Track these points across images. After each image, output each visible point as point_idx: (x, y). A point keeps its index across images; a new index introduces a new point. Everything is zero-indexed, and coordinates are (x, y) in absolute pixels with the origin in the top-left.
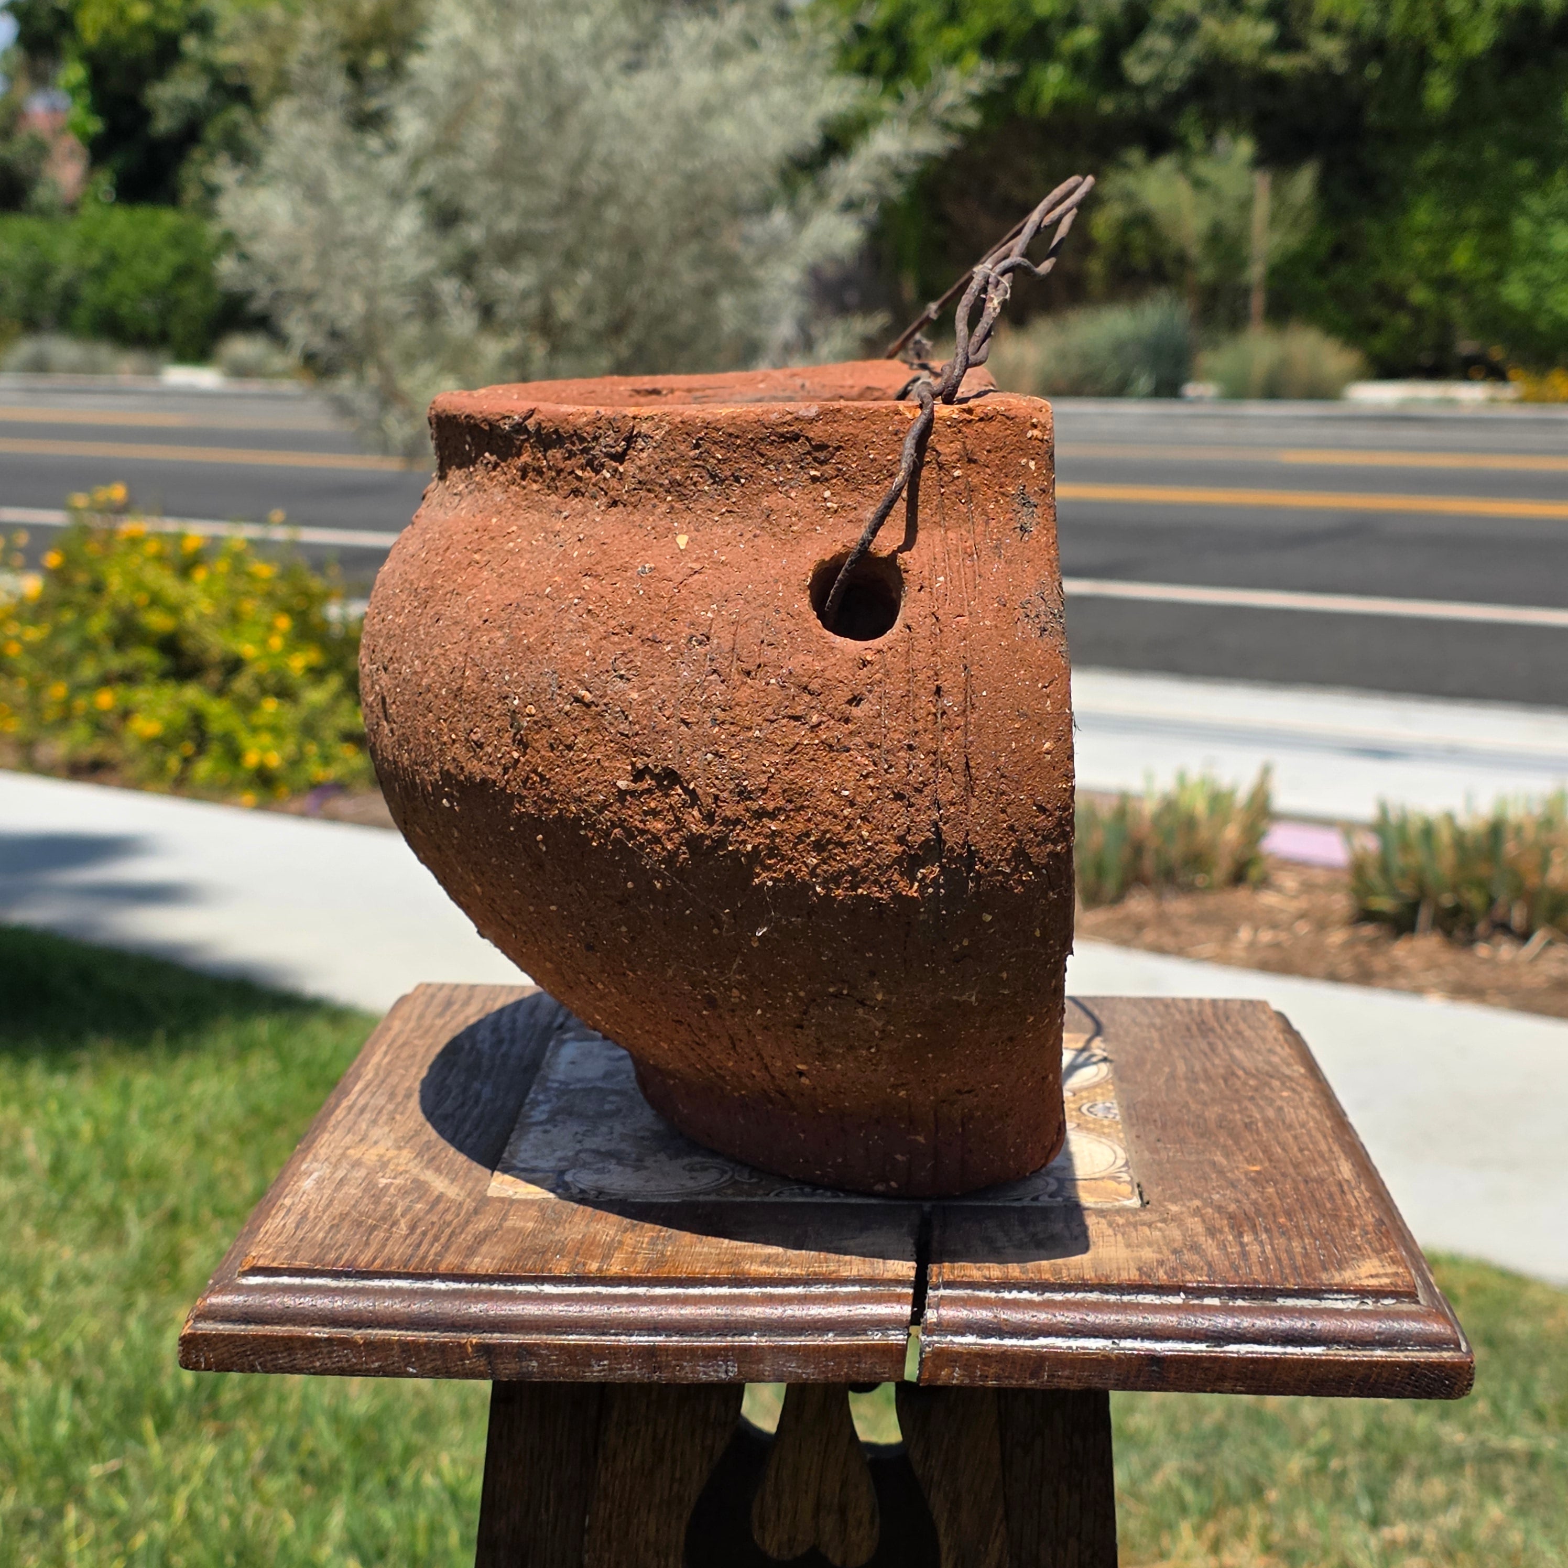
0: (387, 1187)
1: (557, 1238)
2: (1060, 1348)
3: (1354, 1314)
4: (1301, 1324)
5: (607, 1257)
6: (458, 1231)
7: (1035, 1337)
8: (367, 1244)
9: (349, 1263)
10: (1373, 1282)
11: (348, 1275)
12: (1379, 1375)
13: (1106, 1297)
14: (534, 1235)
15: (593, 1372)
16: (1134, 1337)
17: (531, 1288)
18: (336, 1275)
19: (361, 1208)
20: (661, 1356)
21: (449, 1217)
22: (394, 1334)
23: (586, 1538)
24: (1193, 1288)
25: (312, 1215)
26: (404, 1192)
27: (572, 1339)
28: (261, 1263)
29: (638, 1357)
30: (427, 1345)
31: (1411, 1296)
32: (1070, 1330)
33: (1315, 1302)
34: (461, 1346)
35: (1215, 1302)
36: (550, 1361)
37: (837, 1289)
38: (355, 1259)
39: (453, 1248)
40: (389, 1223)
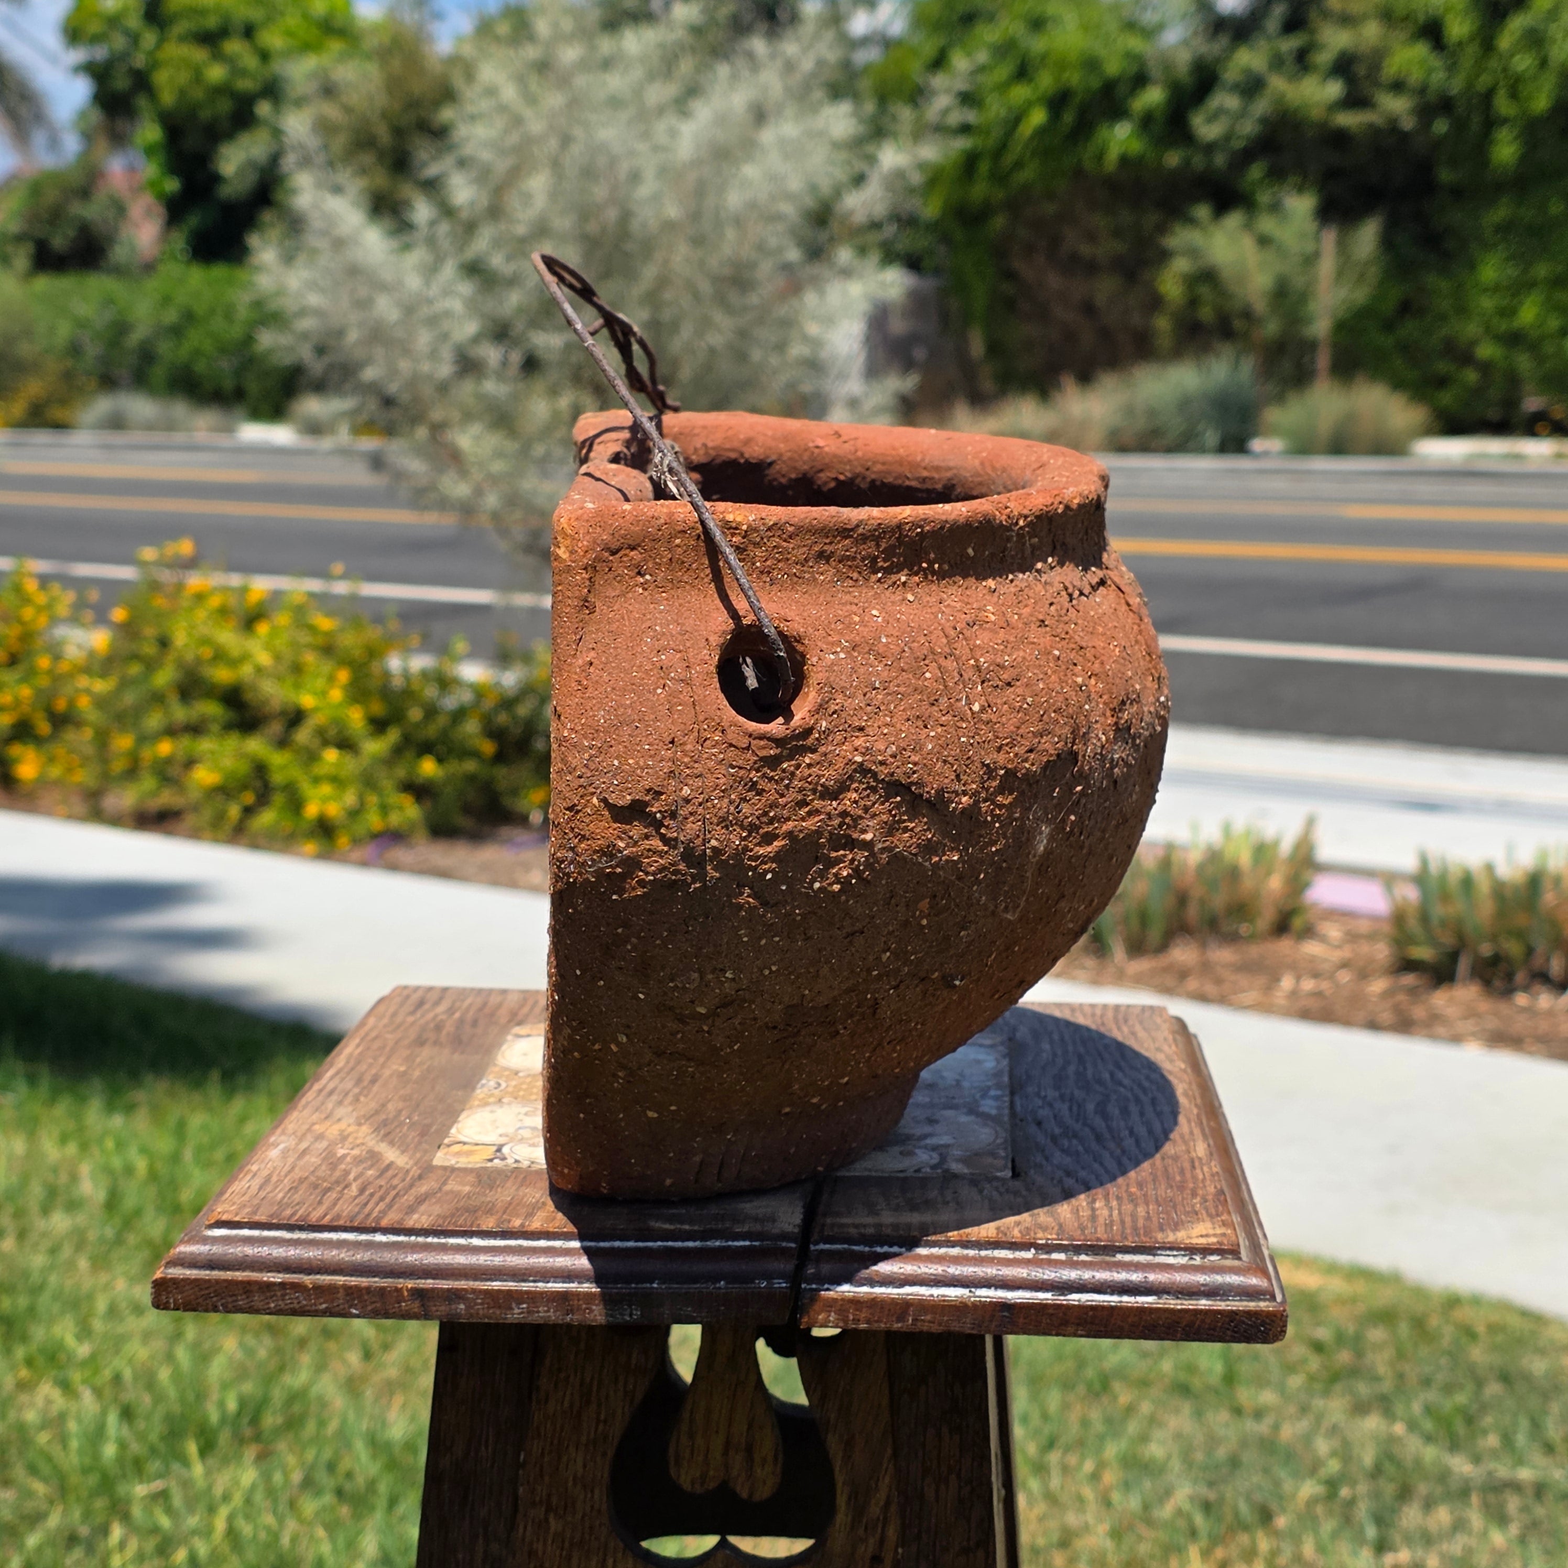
0: (344, 1156)
1: (489, 1199)
2: (924, 1295)
3: (1183, 1268)
4: (1135, 1277)
5: (530, 1215)
6: (402, 1193)
7: (902, 1285)
8: (320, 1203)
9: (303, 1218)
10: (1203, 1241)
11: (301, 1228)
12: (1203, 1321)
13: (966, 1252)
14: (468, 1196)
15: (513, 1314)
16: (988, 1286)
17: (461, 1241)
18: (290, 1228)
19: (320, 1173)
20: (573, 1300)
21: (395, 1181)
22: (340, 1279)
23: (521, 1472)
24: (1042, 1244)
25: (274, 1179)
26: (358, 1161)
27: (496, 1285)
28: (225, 1217)
29: (553, 1301)
30: (368, 1290)
31: (1234, 1253)
32: (932, 1281)
33: (1149, 1258)
34: (398, 1290)
35: (1062, 1256)
36: (476, 1304)
37: (730, 1243)
38: (308, 1215)
39: (395, 1207)
40: (342, 1186)
